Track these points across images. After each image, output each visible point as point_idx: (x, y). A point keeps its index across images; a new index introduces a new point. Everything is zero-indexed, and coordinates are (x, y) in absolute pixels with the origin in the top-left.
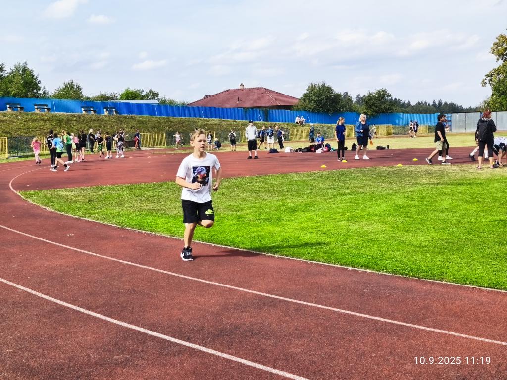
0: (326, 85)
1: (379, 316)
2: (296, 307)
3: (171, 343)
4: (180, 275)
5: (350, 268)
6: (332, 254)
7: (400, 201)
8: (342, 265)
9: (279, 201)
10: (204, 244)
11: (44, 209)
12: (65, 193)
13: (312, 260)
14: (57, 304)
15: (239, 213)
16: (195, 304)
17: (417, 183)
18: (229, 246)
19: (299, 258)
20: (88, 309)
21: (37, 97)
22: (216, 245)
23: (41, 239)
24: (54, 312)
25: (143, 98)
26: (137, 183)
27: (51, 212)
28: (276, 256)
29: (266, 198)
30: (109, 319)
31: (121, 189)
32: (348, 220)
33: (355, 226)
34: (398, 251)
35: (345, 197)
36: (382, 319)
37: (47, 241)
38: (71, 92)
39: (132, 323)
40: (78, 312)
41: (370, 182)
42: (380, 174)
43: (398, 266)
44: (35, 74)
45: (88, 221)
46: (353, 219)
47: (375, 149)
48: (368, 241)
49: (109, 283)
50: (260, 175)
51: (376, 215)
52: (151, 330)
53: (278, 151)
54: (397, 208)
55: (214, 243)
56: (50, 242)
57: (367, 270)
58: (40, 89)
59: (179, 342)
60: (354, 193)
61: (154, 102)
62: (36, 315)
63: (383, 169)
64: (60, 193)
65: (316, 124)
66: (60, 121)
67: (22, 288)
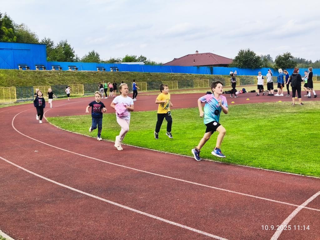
0: (251, 51)
11: (56, 127)
12: (72, 119)
13: (184, 155)
14: (34, 175)
17: (282, 112)
19: (177, 154)
20: (48, 178)
21: (72, 61)
24: (30, 179)
25: (136, 61)
27: (59, 129)
28: (166, 153)
29: (185, 121)
37: (47, 144)
38: (93, 58)
39: (66, 184)
40: (42, 179)
41: (254, 112)
42: (263, 107)
44: (72, 47)
45: (76, 134)
49: (67, 166)
58: (74, 56)
61: (142, 63)
63: (268, 104)
64: (69, 118)
65: (243, 76)
66: (83, 76)
67: (20, 167)
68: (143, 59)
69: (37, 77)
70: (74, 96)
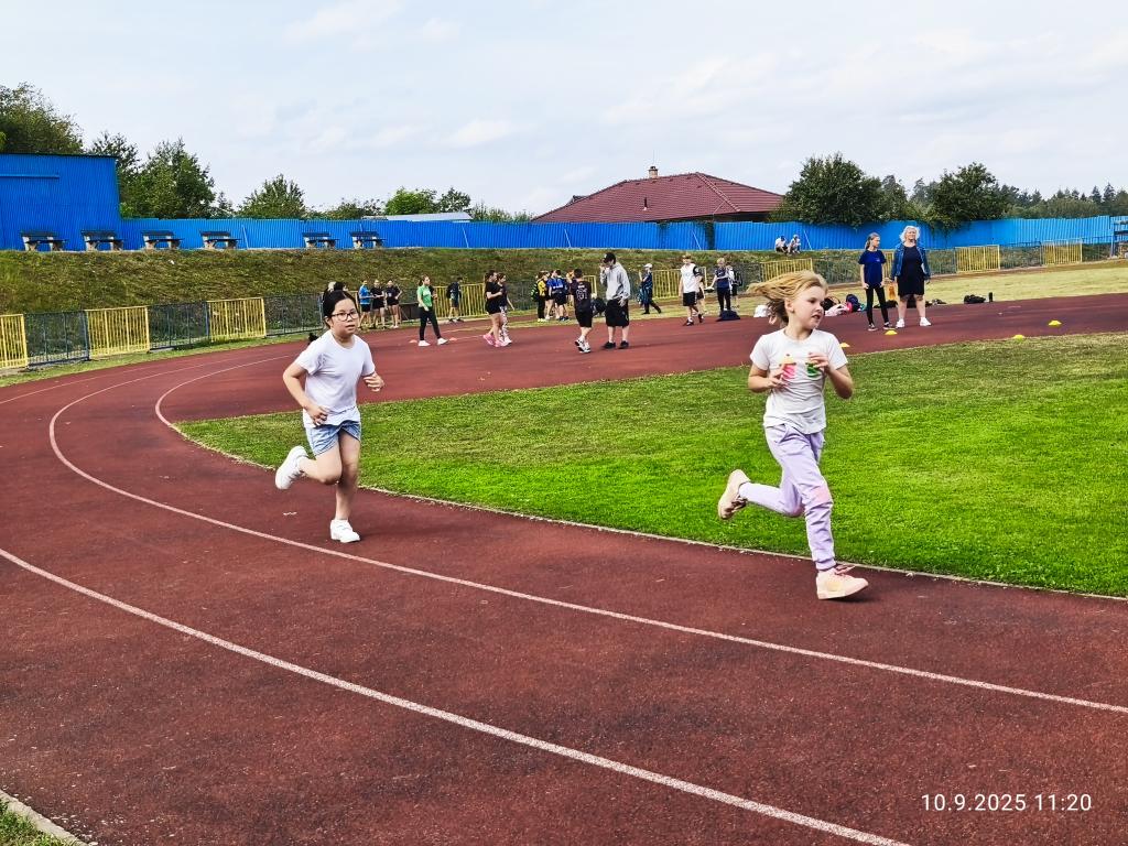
0: (845, 160)
1: (982, 679)
2: (790, 662)
3: (517, 745)
4: (529, 597)
5: (911, 573)
6: (868, 542)
7: (1022, 419)
8: (892, 567)
9: (745, 426)
10: (581, 527)
11: (232, 459)
12: (274, 424)
14: (267, 665)
15: (654, 457)
16: (564, 659)
17: (1060, 377)
18: (636, 530)
20: (334, 674)
21: (208, 216)
22: (606, 528)
23: (227, 525)
24: (261, 682)
25: (435, 209)
26: (429, 396)
27: (247, 465)
29: (714, 421)
30: (378, 695)
31: (395, 412)
32: (904, 464)
33: (919, 479)
34: (1021, 531)
35: (895, 413)
36: (988, 686)
37: (240, 529)
38: (279, 202)
39: (428, 703)
40: (311, 680)
41: (951, 378)
42: (973, 360)
43: (1020, 567)
44: (202, 165)
46: (913, 463)
47: (961, 301)
48: (951, 511)
49: (377, 617)
50: (699, 370)
51: (968, 451)
52: (471, 717)
53: (739, 314)
54: (1017, 435)
55: (602, 525)
56: (246, 531)
57: (951, 577)
58: (212, 199)
59: (533, 742)
60: (916, 404)
61: (461, 216)
62: (224, 690)
63: (980, 346)
64: (265, 423)
65: (824, 251)
66: (258, 267)
67: (191, 631)
68: (458, 200)
69: (91, 275)
70: (233, 341)
